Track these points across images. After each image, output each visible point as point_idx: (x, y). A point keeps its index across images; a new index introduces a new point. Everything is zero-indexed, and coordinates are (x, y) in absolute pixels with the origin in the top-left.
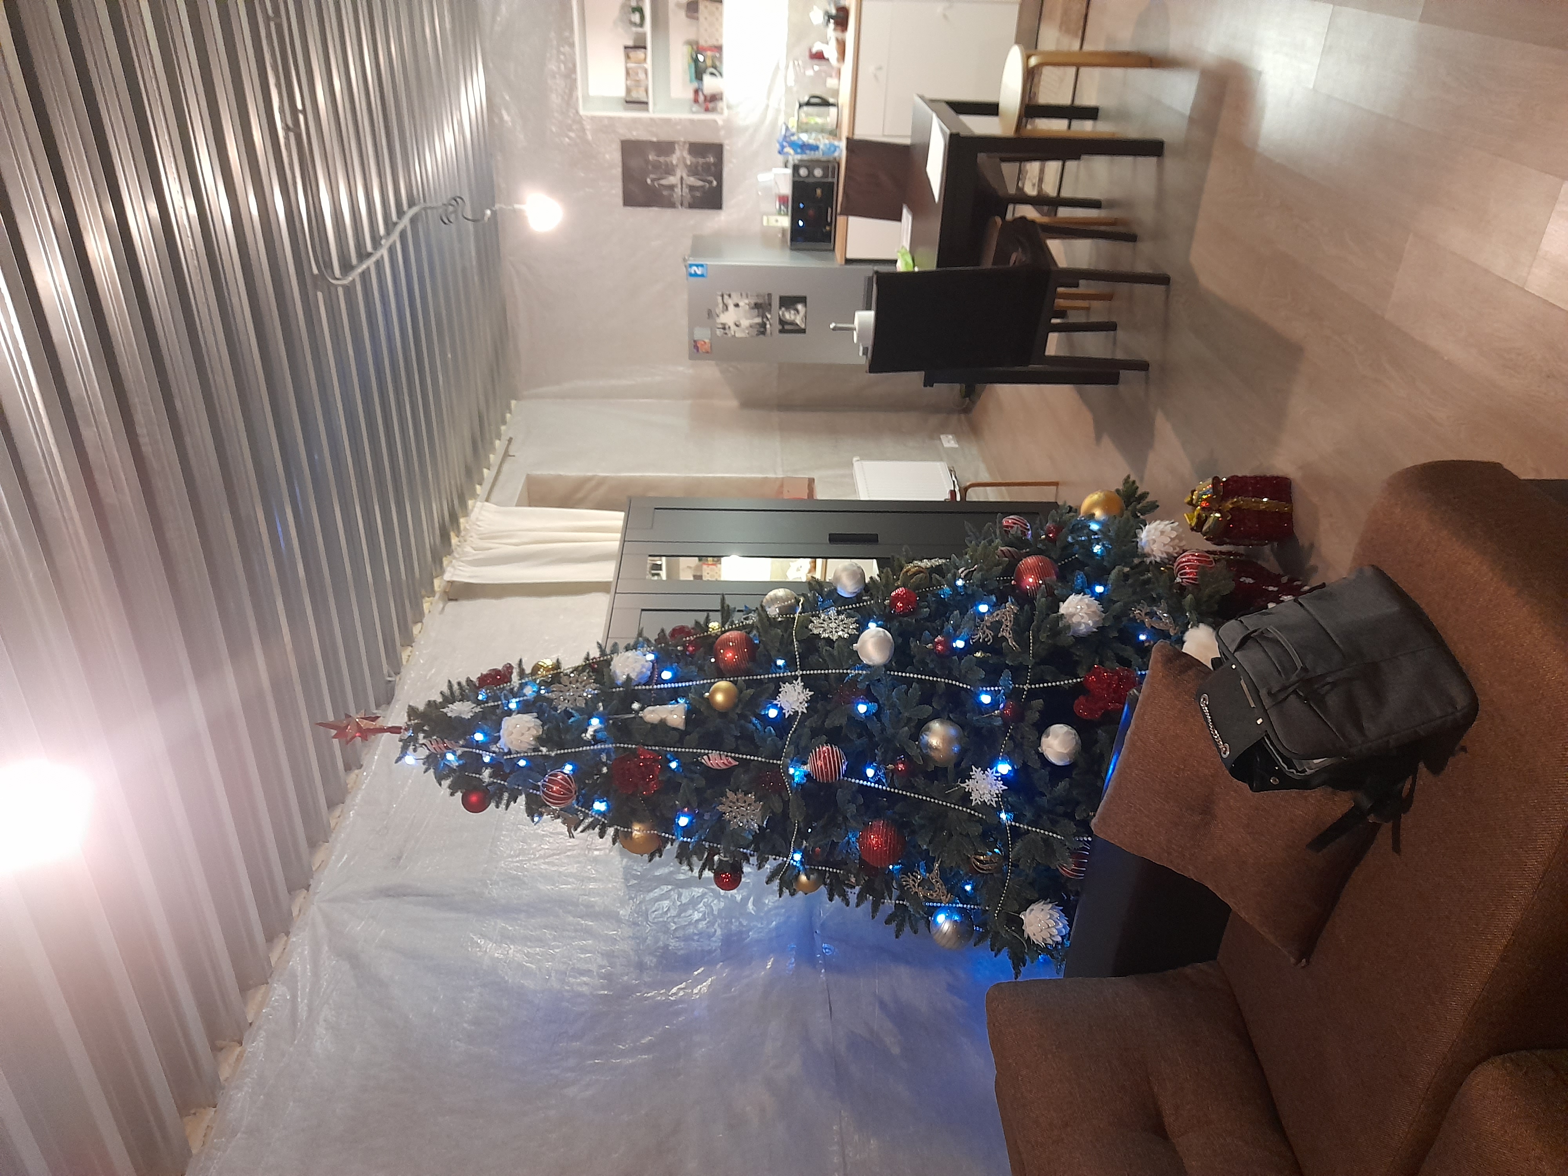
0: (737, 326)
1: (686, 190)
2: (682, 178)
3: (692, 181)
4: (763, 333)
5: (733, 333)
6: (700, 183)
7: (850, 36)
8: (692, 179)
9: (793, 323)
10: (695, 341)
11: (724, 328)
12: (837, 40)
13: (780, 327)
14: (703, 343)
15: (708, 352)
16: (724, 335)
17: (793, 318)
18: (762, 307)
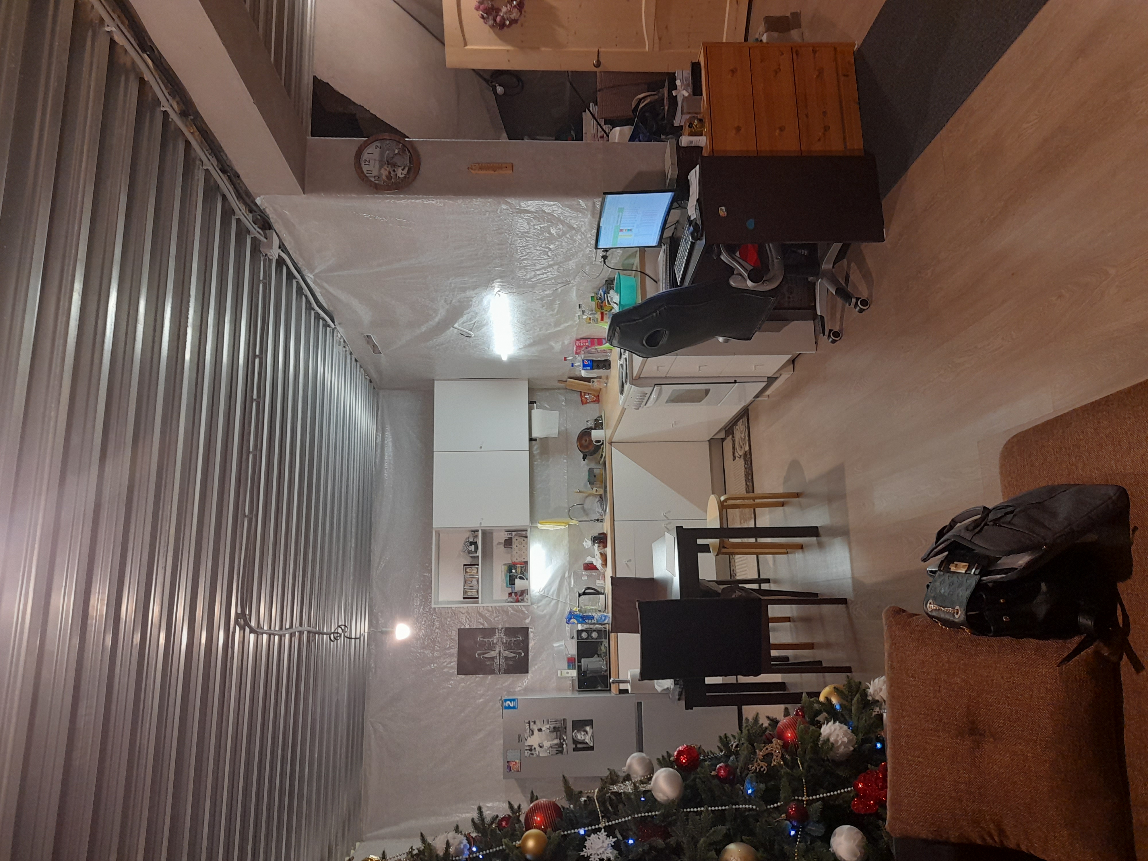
0: (541, 747)
1: (502, 660)
2: (500, 652)
3: (507, 653)
4: (561, 752)
5: (538, 754)
6: (513, 655)
7: (609, 551)
8: (507, 652)
9: (583, 742)
10: (508, 762)
11: (531, 750)
12: (601, 553)
13: (574, 746)
14: (514, 763)
15: (518, 771)
16: (531, 756)
17: (583, 738)
18: (559, 731)
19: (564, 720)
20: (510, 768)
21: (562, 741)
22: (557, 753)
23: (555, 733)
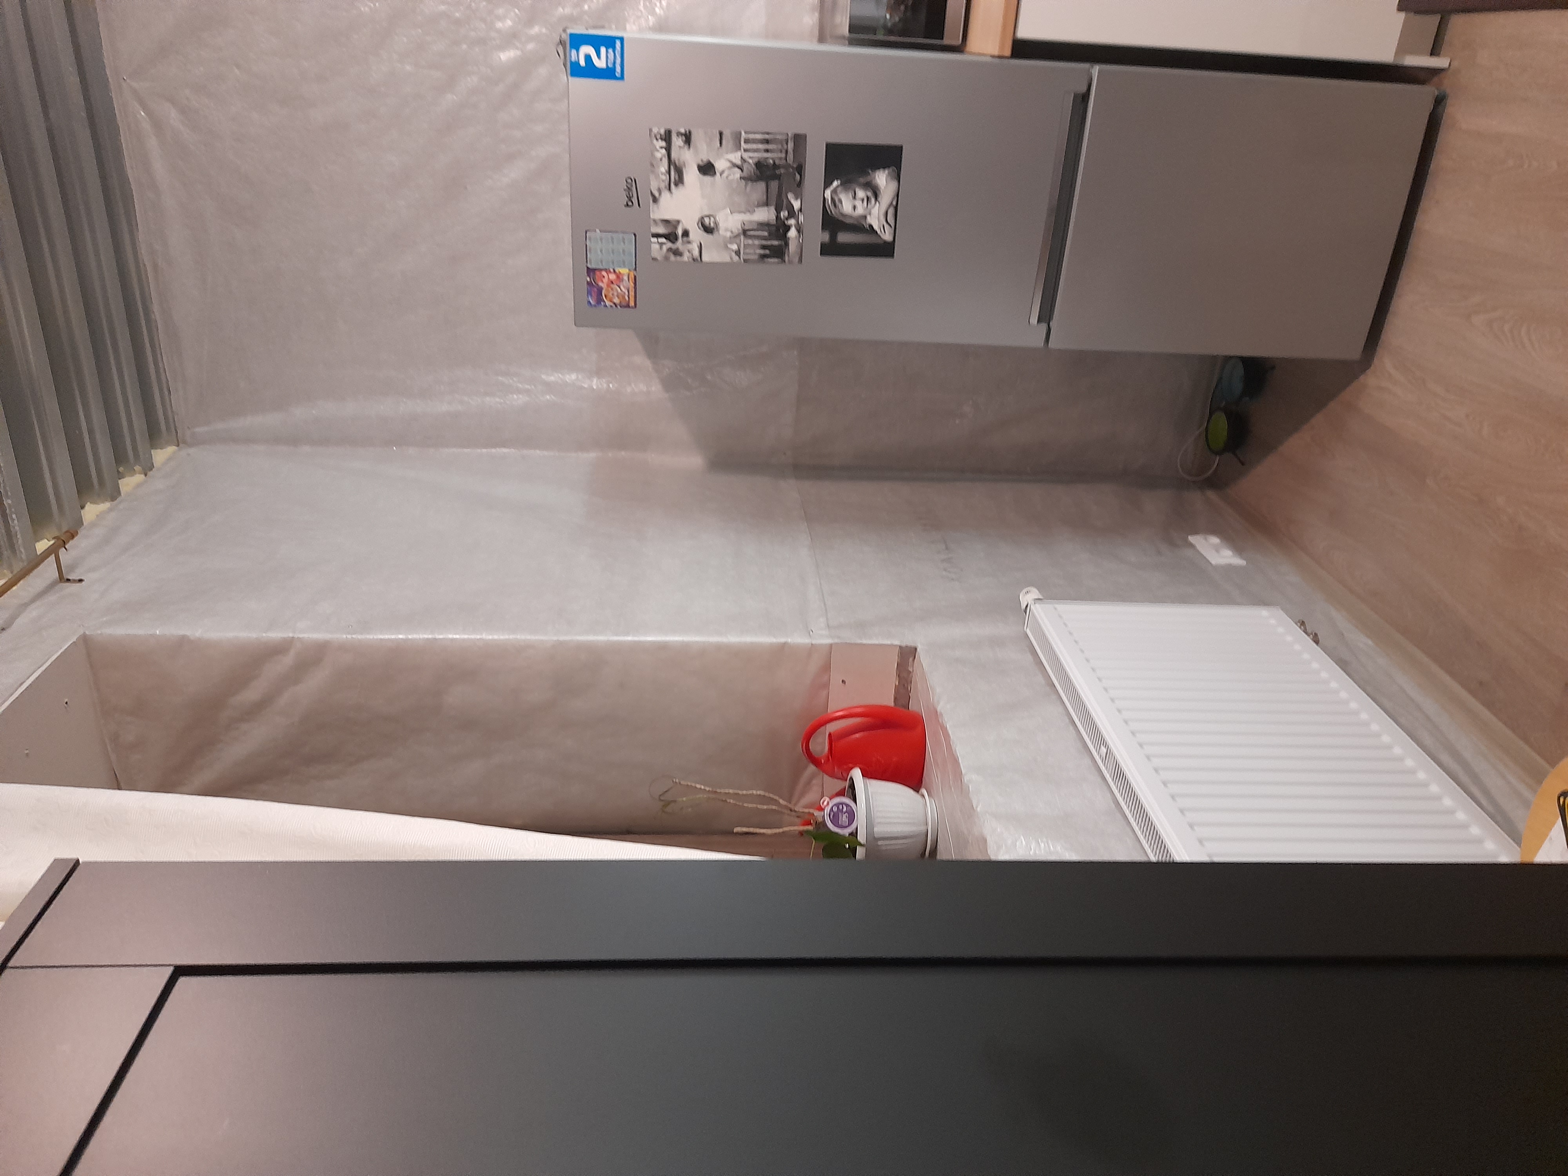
0: (708, 230)
4: (778, 252)
5: (696, 253)
9: (859, 226)
10: (590, 271)
11: (671, 237)
13: (825, 237)
14: (612, 277)
15: (628, 306)
16: (672, 258)
17: (860, 211)
18: (778, 177)
19: (799, 140)
20: (595, 292)
21: (784, 214)
22: (763, 257)
23: (761, 185)
